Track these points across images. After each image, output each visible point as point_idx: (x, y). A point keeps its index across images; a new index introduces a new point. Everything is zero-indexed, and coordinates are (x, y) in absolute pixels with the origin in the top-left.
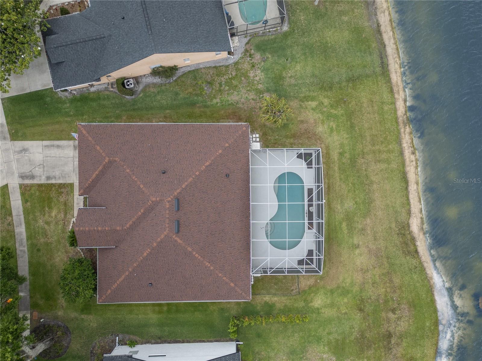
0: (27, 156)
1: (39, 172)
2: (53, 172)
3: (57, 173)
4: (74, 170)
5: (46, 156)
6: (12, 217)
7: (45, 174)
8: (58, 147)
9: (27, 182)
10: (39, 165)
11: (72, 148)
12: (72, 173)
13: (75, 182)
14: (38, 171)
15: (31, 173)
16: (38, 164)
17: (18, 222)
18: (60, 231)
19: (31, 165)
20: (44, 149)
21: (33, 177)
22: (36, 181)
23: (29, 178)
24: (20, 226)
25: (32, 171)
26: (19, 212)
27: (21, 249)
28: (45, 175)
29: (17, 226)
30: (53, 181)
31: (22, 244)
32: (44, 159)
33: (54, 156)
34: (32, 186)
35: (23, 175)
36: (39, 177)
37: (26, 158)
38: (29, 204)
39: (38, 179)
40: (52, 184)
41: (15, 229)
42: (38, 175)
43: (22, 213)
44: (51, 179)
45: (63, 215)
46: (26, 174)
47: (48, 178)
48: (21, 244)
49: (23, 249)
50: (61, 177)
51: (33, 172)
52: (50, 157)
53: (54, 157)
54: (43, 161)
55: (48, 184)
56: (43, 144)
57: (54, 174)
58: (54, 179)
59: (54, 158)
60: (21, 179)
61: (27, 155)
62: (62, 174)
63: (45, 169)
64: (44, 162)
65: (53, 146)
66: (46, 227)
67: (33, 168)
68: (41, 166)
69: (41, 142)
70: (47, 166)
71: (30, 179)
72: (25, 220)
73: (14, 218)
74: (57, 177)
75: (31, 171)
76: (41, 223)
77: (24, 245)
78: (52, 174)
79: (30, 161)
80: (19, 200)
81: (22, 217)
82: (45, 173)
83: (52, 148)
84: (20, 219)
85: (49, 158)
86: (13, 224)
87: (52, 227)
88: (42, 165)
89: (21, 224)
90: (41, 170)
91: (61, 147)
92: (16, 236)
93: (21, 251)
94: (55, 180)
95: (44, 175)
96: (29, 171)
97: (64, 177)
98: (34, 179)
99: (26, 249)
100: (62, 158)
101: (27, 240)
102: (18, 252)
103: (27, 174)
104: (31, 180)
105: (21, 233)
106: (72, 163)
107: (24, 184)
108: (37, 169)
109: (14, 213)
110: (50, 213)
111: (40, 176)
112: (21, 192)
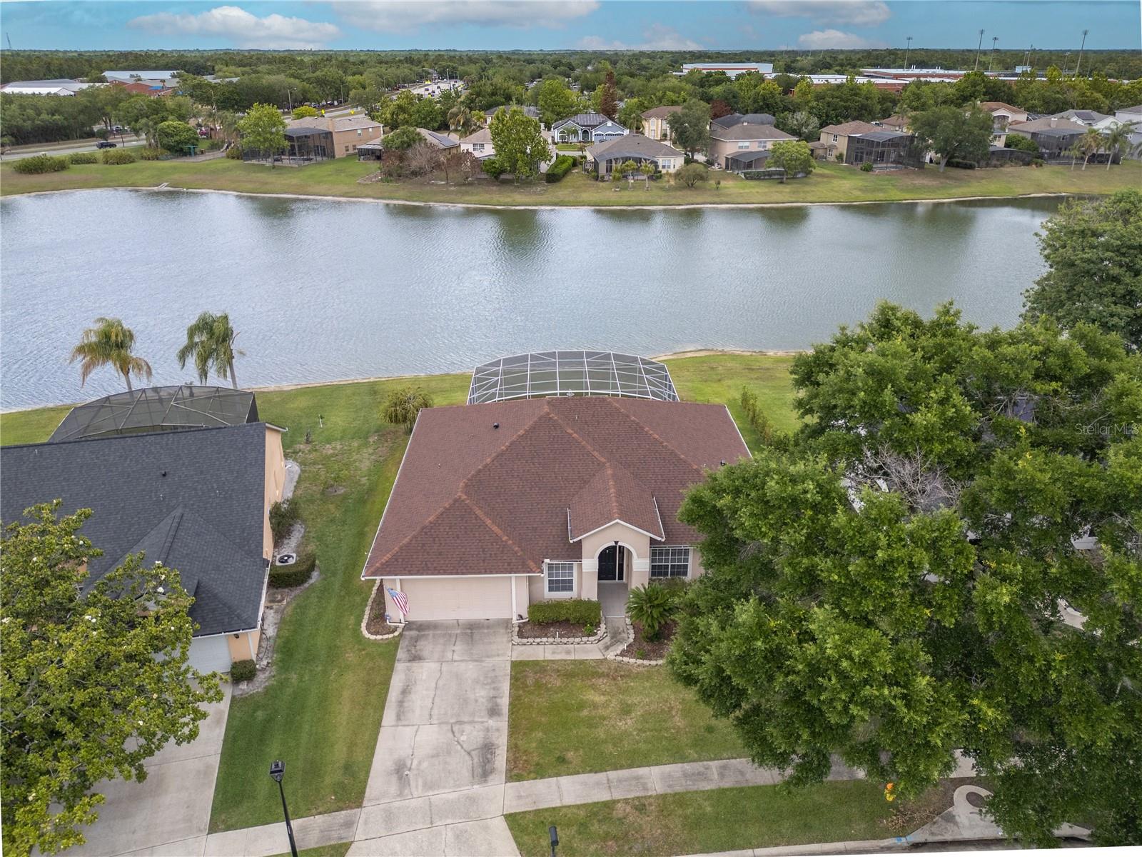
0: (420, 763)
1: (475, 733)
2: (476, 701)
3: (482, 694)
4: (476, 661)
5: (428, 717)
6: (615, 802)
7: (480, 720)
8: (405, 691)
9: (501, 760)
10: (453, 733)
11: (415, 664)
12: (484, 664)
13: (509, 659)
14: (472, 736)
15: (473, 753)
16: (450, 735)
17: (630, 785)
18: (647, 684)
19: (449, 753)
20: (406, 723)
21: (488, 749)
22: (502, 741)
23: (489, 756)
24: (642, 781)
25: (468, 750)
26: (598, 784)
27: (716, 776)
28: (486, 720)
29: (645, 789)
30: (505, 702)
31: (699, 774)
32: (436, 722)
33: (431, 700)
34: (513, 748)
35: (480, 770)
36: (490, 734)
37: (425, 765)
38: (570, 755)
39: (497, 734)
40: (511, 704)
41: (654, 793)
42: (481, 734)
43: (601, 776)
44: (497, 705)
45: (601, 680)
46: (475, 765)
47: (494, 712)
48: (702, 776)
49: (714, 770)
50: (492, 686)
51: (471, 748)
52: (432, 708)
53: (433, 700)
54: (440, 724)
55: (511, 712)
56: (394, 723)
57: (484, 700)
58: (499, 700)
59: (437, 700)
60: (491, 777)
61: (415, 763)
62: (486, 684)
63: (466, 720)
64: (447, 723)
65: (401, 703)
66: (638, 712)
67: (459, 747)
68: (456, 728)
69: (382, 730)
70: (459, 716)
71: (493, 753)
72: (622, 767)
73: (617, 795)
74: (492, 693)
75: (469, 753)
76: (626, 724)
77: (702, 769)
78: (483, 703)
79: (437, 755)
80: (557, 781)
81: (613, 775)
82: (476, 719)
83: (406, 704)
84: (620, 781)
85: (435, 712)
86: (638, 797)
87: (636, 699)
88: (454, 726)
89: (637, 778)
90: (468, 728)
91: (408, 686)
92: (678, 789)
93: (722, 775)
94: (502, 697)
95: (482, 722)
96: (467, 757)
97: (494, 680)
98: (493, 745)
99: (714, 764)
100: (441, 683)
101: (684, 759)
102: (727, 784)
103: (476, 760)
104: (498, 752)
105: (667, 778)
106: (456, 664)
107: (509, 771)
108: (463, 738)
109: (604, 796)
110: (595, 706)
111: (488, 730)
112: (532, 775)
